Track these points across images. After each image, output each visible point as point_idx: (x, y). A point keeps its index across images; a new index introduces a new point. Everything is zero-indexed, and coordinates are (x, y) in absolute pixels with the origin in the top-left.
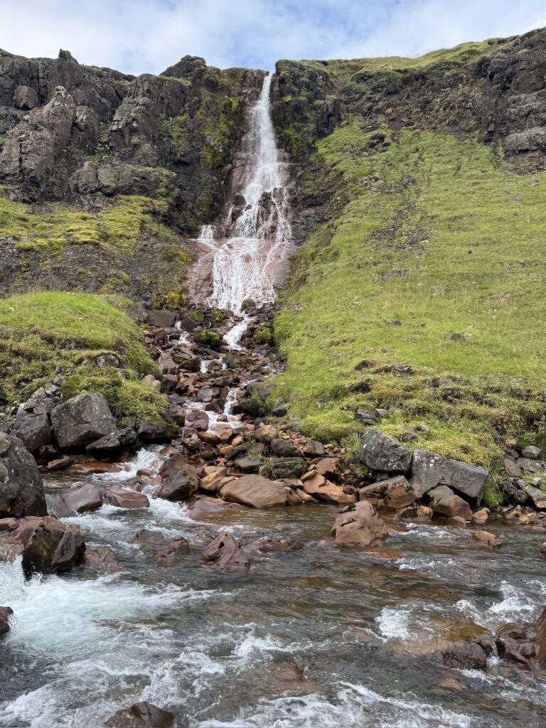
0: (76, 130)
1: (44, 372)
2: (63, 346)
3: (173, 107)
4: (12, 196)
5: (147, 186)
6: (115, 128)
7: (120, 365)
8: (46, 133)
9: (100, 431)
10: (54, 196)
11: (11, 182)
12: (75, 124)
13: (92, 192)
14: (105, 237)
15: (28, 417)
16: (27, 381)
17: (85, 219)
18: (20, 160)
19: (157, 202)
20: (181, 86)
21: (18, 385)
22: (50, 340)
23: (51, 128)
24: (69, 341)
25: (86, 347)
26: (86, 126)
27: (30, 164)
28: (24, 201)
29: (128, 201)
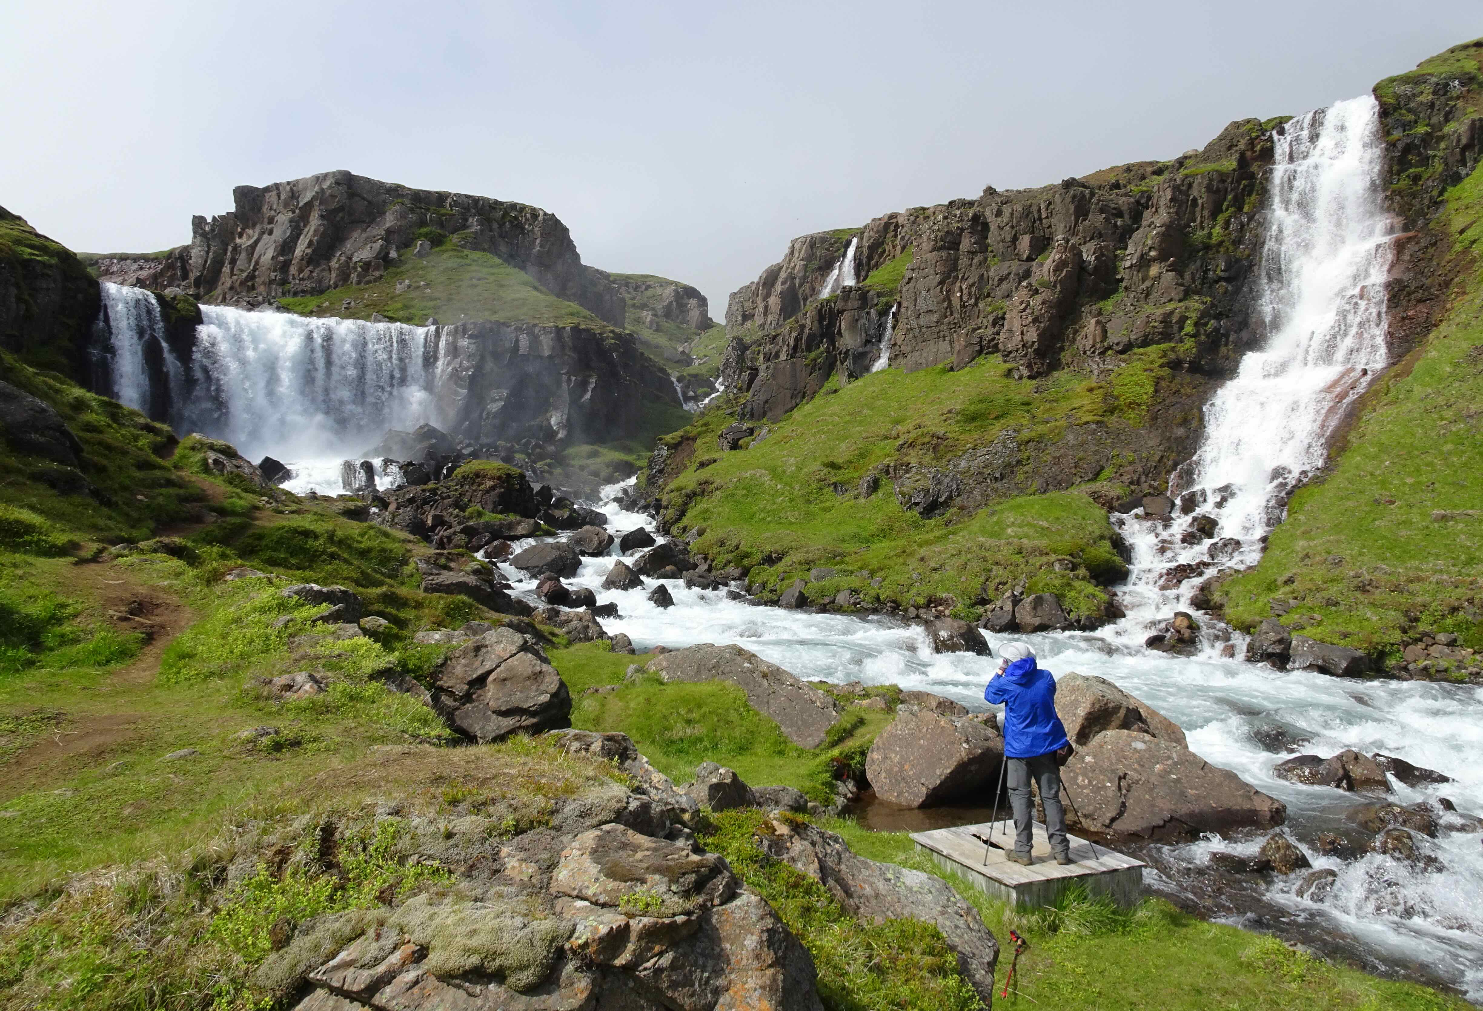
0: (1084, 275)
1: (1016, 576)
2: (1031, 554)
4: (1017, 374)
5: (1168, 330)
6: (1128, 264)
7: (1074, 568)
8: (1047, 295)
9: (1049, 623)
11: (1014, 359)
13: (1100, 353)
14: (1112, 410)
16: (1004, 584)
17: (1090, 390)
18: (1022, 333)
19: (1182, 347)
20: (1220, 172)
23: (1053, 287)
26: (1095, 267)
29: (1144, 354)
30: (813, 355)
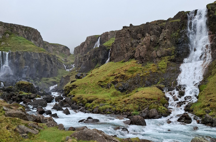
0: (151, 42)
1: (146, 105)
2: (149, 100)
3: (176, 29)
4: (138, 63)
5: (169, 53)
6: (160, 40)
7: (159, 103)
8: (144, 46)
9: (155, 115)
10: (147, 60)
11: (138, 59)
12: (151, 41)
13: (155, 58)
14: (159, 69)
15: (144, 113)
16: (143, 107)
17: (154, 66)
18: (139, 54)
19: (172, 57)
20: (177, 22)
21: (142, 108)
22: (146, 99)
23: (145, 44)
24: (150, 99)
25: (153, 100)
26: (153, 41)
27: (141, 55)
28: (141, 63)
29: (164, 58)
30: (93, 59)
